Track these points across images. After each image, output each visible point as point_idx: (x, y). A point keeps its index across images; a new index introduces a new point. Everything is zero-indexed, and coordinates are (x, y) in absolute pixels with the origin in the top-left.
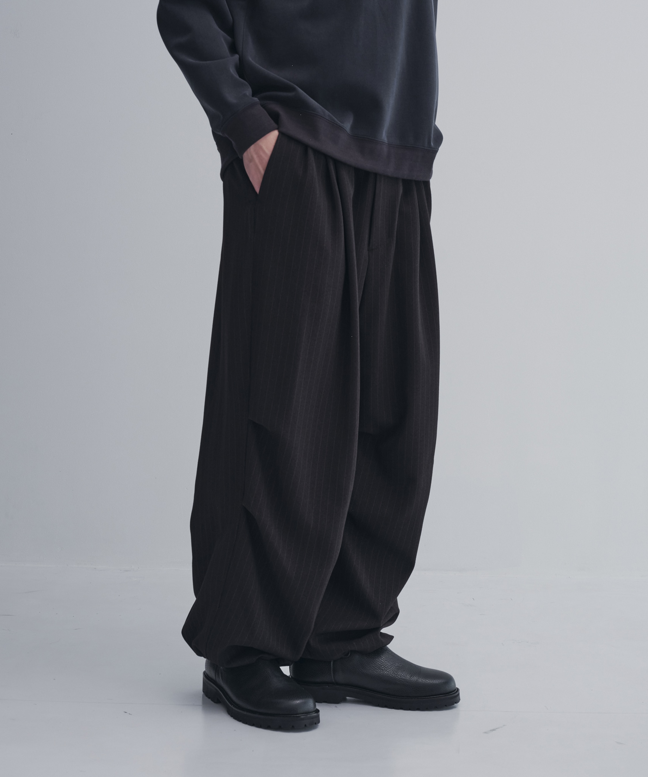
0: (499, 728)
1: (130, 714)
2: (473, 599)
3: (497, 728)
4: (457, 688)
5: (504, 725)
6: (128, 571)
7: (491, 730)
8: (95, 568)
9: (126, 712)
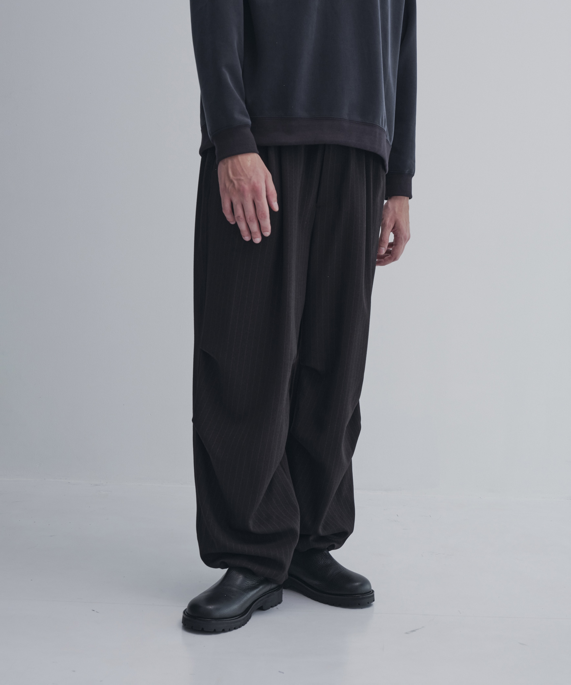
0: (418, 629)
1: (97, 612)
2: (397, 515)
3: (417, 630)
4: (372, 590)
5: (423, 627)
6: (98, 485)
7: (411, 631)
8: (69, 483)
9: (93, 610)
